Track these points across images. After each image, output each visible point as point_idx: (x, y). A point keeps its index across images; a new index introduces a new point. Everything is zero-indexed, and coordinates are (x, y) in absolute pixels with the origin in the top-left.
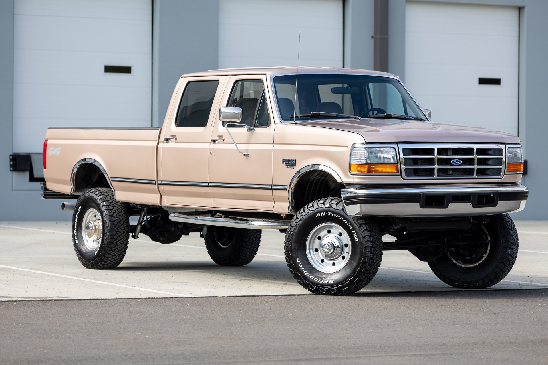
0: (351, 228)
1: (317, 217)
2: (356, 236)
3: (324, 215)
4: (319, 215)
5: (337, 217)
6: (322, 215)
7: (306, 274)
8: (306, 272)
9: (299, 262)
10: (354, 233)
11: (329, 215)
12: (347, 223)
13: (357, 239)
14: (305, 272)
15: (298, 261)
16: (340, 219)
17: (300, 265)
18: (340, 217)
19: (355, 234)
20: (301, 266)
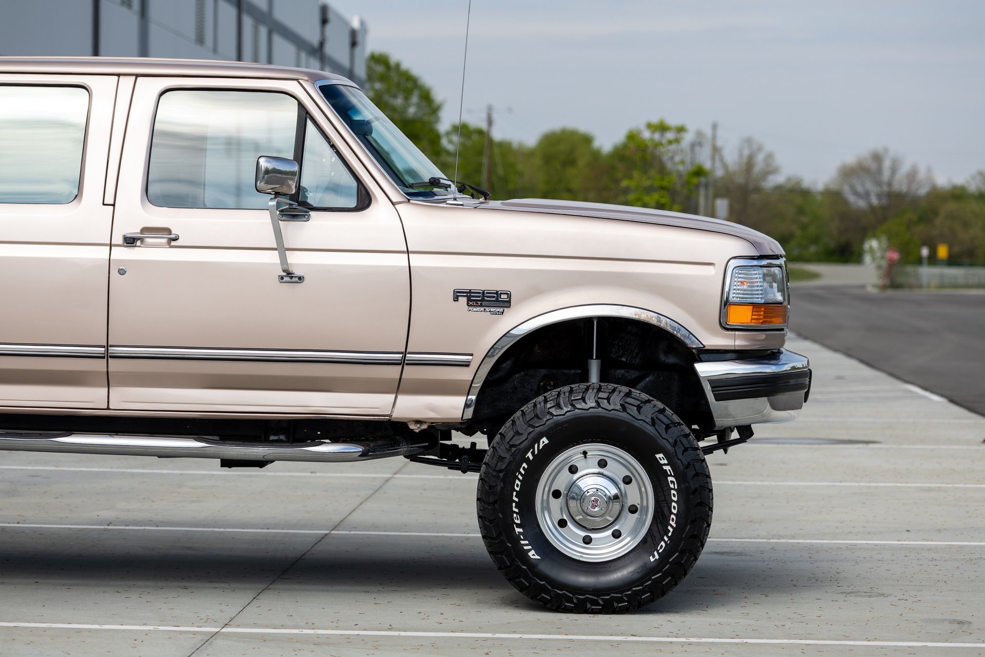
0: (525, 465)
1: (539, 558)
2: (536, 446)
3: (527, 542)
4: (533, 552)
5: (517, 510)
6: (530, 547)
7: (674, 525)
8: (669, 528)
9: (656, 553)
10: (533, 453)
11: (521, 530)
12: (519, 480)
13: (541, 441)
14: (671, 530)
15: (657, 557)
16: (517, 500)
17: (662, 546)
18: (515, 501)
19: (534, 451)
20: (663, 543)
